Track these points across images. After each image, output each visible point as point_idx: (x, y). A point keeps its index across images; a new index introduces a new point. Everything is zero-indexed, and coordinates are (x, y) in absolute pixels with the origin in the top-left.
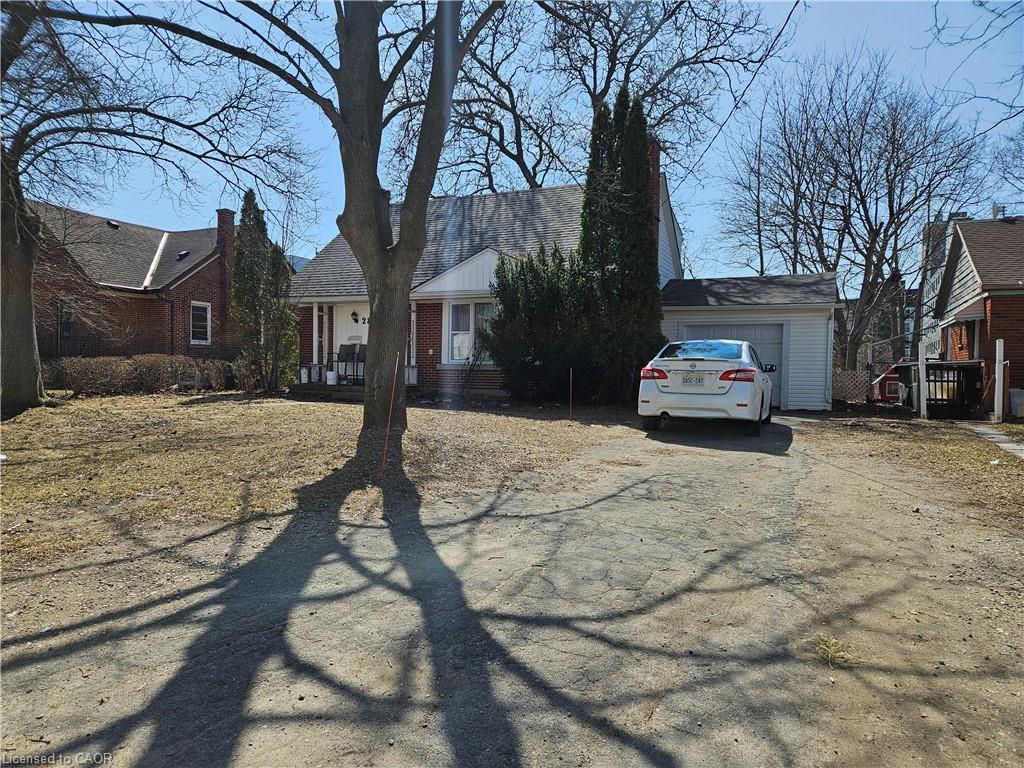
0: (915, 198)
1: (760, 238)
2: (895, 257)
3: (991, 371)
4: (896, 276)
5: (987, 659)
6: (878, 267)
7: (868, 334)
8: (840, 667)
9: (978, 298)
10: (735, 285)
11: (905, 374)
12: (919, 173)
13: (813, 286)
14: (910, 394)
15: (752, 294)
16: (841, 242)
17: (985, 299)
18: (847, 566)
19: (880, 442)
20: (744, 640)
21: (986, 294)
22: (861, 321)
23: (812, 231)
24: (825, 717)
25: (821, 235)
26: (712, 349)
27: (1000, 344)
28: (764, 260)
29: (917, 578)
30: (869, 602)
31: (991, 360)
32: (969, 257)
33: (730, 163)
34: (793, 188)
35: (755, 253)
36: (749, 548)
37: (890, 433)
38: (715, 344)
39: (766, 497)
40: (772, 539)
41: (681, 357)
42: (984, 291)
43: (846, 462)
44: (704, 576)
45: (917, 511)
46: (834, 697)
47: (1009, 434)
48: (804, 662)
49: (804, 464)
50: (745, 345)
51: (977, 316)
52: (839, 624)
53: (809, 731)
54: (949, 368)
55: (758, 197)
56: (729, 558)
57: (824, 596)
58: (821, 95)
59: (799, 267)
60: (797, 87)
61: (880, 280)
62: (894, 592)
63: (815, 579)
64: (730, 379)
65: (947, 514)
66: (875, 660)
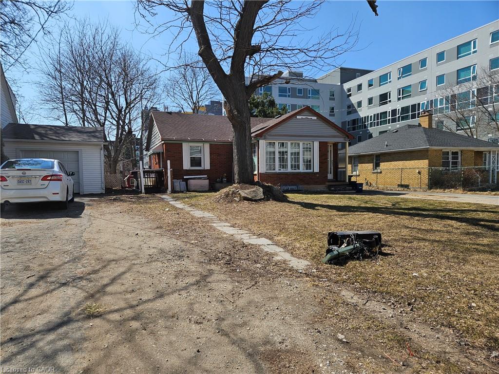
0: (136, 98)
1: (64, 106)
2: (130, 123)
3: (166, 173)
4: (130, 131)
5: (158, 291)
6: (123, 127)
7: (121, 157)
8: (96, 317)
9: (160, 143)
10: (51, 130)
11: (135, 175)
12: (136, 87)
13: (92, 133)
14: (138, 184)
15: (61, 135)
16: (106, 114)
17: (163, 144)
18: (105, 267)
19: (125, 206)
20: (46, 320)
21: (163, 142)
22: (117, 152)
23: (91, 106)
24: (86, 344)
25: (96, 109)
26: (38, 163)
27: (169, 162)
28: (67, 118)
29: (134, 264)
30: (113, 280)
31: (166, 168)
32: (156, 127)
33: (43, 63)
34: (80, 83)
35: (62, 113)
36: (54, 269)
37: (130, 201)
38: (39, 161)
39: (67, 240)
40: (69, 262)
41: (17, 168)
42: (162, 140)
43: (109, 217)
44: (25, 291)
45: (137, 234)
46: (90, 333)
47: (173, 198)
48: (78, 321)
49: (89, 220)
50: (56, 162)
51: (160, 150)
52: (98, 295)
53: (77, 355)
54: (152, 172)
55: (61, 84)
56: (42, 278)
57: (92, 284)
58: (89, 39)
59: (86, 123)
60: (77, 32)
61: (124, 133)
62: (124, 273)
63: (89, 277)
64: (48, 180)
65: (148, 234)
66: (113, 308)
